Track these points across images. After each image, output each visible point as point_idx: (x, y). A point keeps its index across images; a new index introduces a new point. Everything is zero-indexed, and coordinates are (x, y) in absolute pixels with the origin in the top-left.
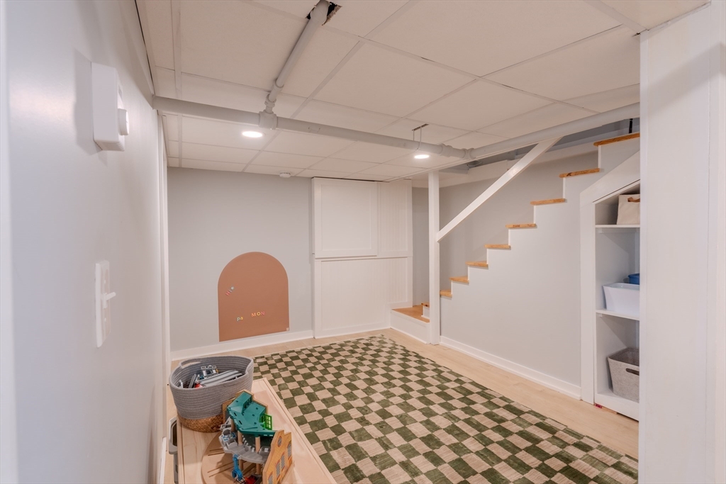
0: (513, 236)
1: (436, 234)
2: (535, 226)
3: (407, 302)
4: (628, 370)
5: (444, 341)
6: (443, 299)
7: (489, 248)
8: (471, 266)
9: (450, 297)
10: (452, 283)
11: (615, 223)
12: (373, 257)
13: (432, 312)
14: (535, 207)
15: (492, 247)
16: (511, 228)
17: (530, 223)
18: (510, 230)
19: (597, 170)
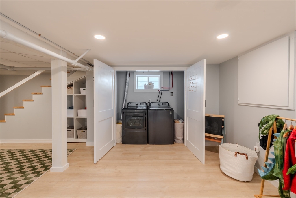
0: (34, 97)
2: (42, 94)
5: (2, 142)
7: (25, 101)
8: (16, 108)
9: (5, 122)
10: (6, 116)
14: (42, 88)
15: (26, 101)
16: (34, 94)
17: (40, 93)
18: (33, 95)
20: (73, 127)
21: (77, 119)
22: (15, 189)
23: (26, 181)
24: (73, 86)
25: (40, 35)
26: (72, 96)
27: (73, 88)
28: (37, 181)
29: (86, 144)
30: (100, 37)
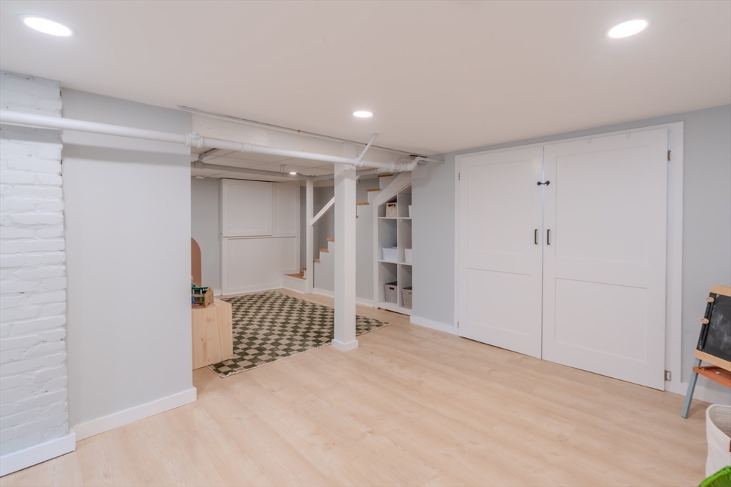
1: (311, 220)
3: (296, 270)
4: (391, 288)
5: (316, 291)
6: (315, 264)
8: (329, 240)
9: (319, 262)
10: (320, 252)
11: (385, 216)
12: (269, 237)
13: (308, 273)
19: (379, 190)
20: (396, 282)
21: (403, 266)
22: (285, 353)
23: (301, 347)
24: (396, 201)
25: (299, 131)
26: (395, 221)
27: (397, 204)
28: (311, 351)
29: (409, 319)
30: (363, 114)
